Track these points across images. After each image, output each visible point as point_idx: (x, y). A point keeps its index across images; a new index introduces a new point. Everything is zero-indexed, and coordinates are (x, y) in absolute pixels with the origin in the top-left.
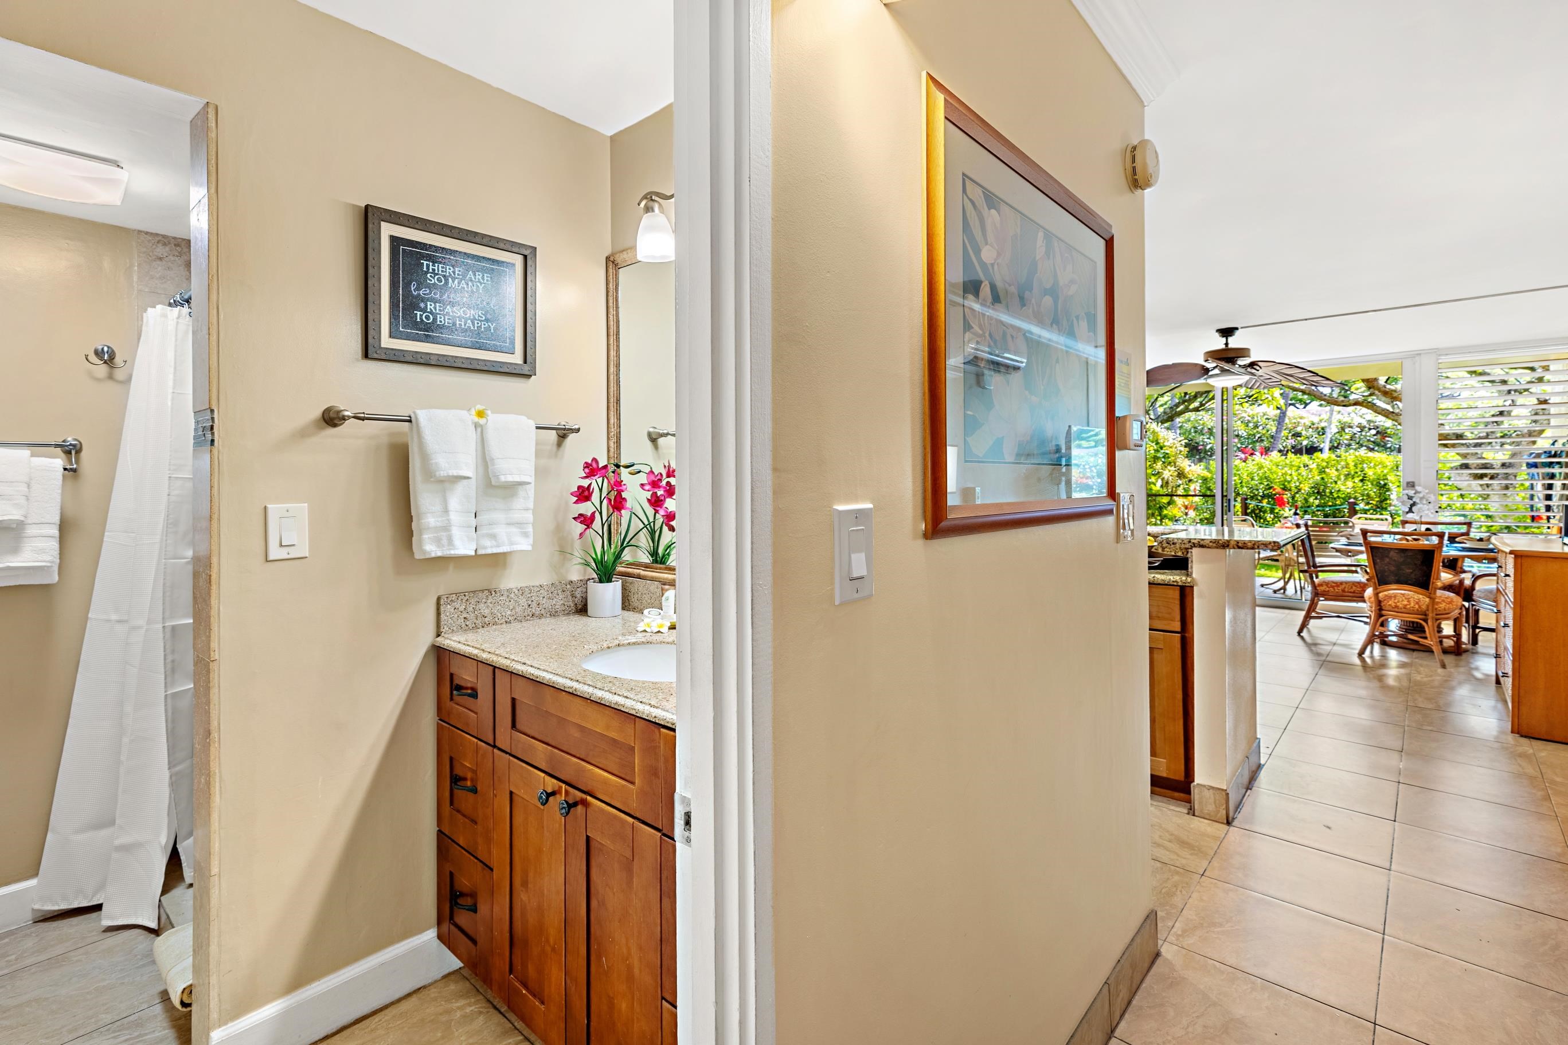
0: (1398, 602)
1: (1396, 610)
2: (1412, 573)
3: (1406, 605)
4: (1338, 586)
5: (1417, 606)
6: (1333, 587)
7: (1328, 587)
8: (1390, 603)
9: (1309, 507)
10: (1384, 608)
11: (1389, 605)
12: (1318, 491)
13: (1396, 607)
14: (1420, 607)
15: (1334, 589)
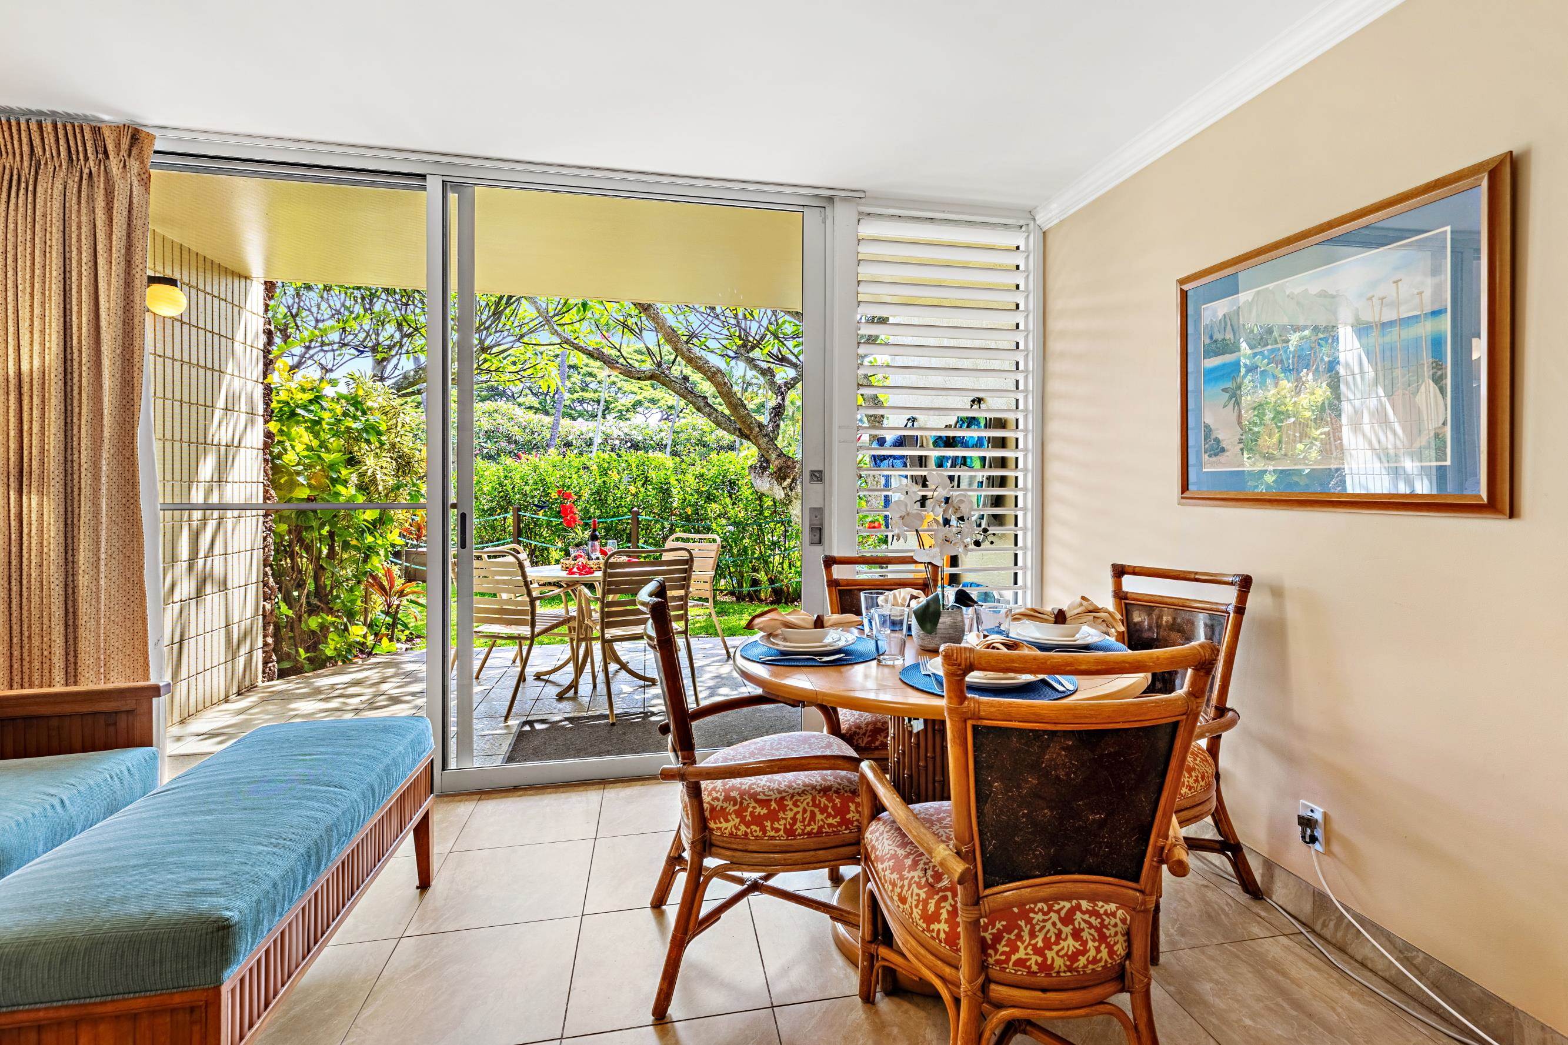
0: (1048, 945)
1: (1041, 979)
2: (1102, 824)
3: (1074, 957)
4: (773, 816)
5: (1104, 953)
6: (758, 820)
7: (743, 821)
8: (1021, 954)
9: (590, 518)
10: (995, 972)
11: (1021, 963)
12: (600, 497)
13: (1045, 967)
14: (1111, 953)
15: (764, 830)
